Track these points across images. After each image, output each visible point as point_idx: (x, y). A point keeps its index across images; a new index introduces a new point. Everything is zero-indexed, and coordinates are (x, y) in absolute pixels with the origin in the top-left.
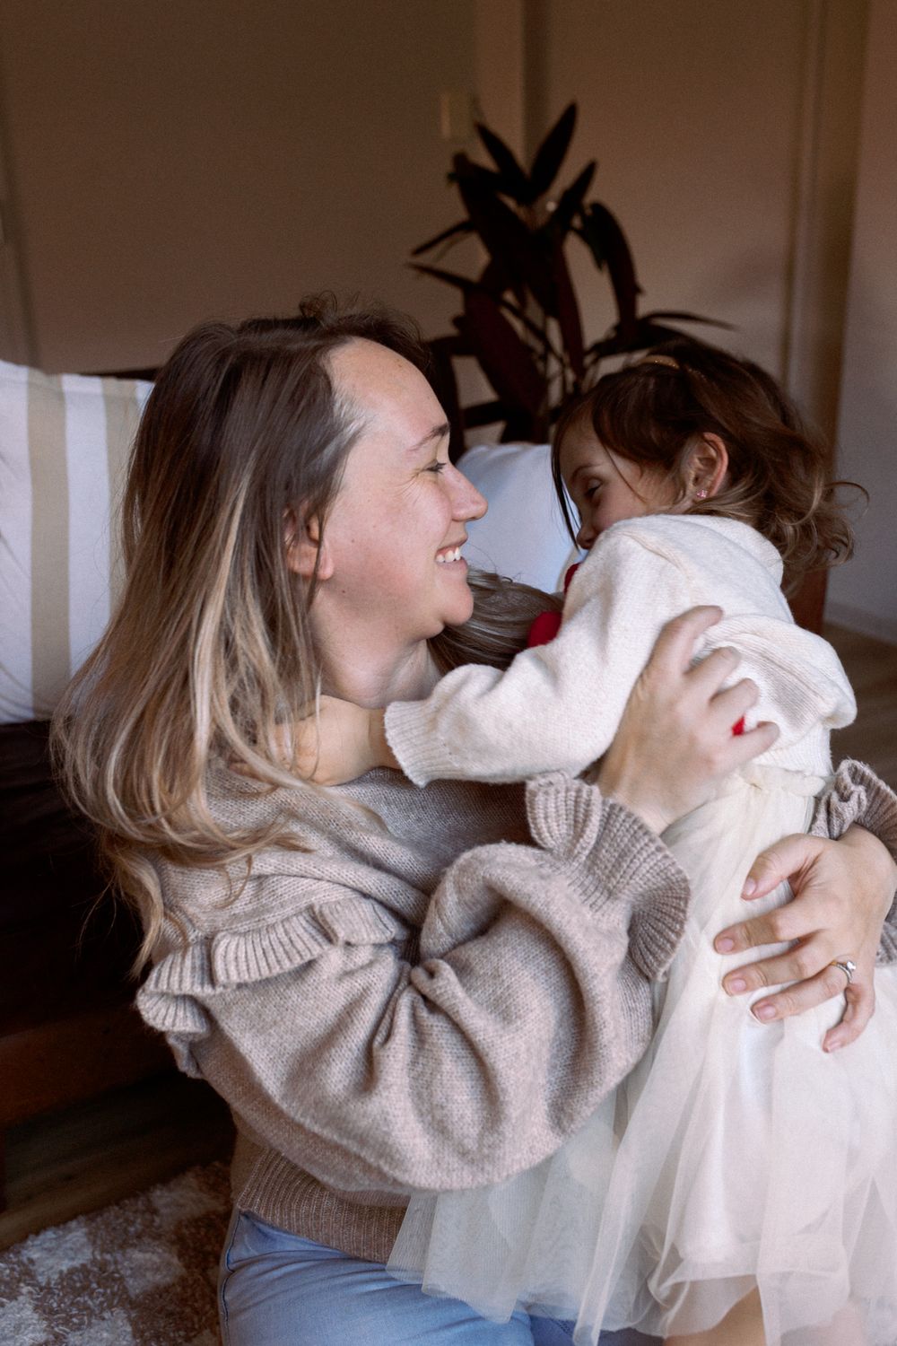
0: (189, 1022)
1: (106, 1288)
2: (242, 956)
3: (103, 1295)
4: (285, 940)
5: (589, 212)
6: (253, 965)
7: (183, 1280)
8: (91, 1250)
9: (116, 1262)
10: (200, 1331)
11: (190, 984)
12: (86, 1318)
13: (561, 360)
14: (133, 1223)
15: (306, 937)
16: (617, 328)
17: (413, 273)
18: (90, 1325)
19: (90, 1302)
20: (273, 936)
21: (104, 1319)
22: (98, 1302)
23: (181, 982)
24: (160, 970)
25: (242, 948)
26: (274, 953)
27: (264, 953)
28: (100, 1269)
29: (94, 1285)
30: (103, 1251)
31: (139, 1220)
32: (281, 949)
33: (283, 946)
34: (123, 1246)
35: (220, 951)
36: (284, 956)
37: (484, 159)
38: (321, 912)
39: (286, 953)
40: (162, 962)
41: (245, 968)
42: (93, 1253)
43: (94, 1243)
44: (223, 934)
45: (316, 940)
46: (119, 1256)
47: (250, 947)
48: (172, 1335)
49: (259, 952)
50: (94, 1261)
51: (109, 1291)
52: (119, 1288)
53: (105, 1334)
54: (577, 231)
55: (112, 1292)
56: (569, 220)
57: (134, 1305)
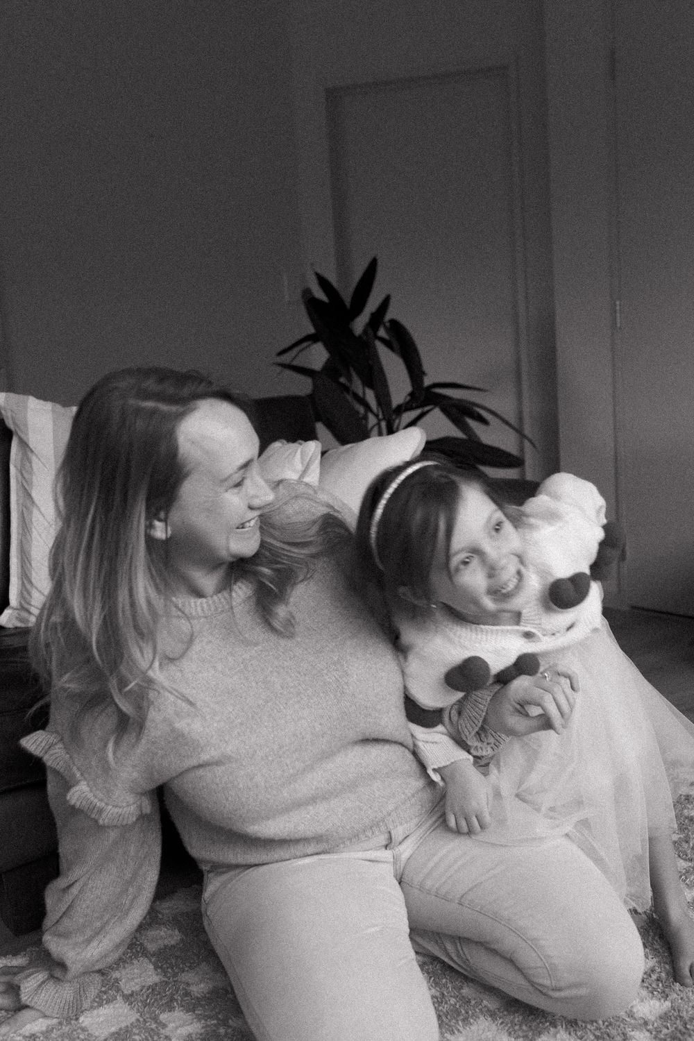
5: (388, 324)
7: (182, 940)
10: (199, 964)
13: (377, 416)
16: (412, 394)
17: (279, 369)
18: (124, 967)
21: (133, 964)
22: (128, 956)
37: (320, 294)
48: (181, 966)
51: (134, 951)
52: (141, 949)
53: (136, 971)
54: (382, 340)
55: (136, 951)
56: (376, 330)
57: (153, 955)
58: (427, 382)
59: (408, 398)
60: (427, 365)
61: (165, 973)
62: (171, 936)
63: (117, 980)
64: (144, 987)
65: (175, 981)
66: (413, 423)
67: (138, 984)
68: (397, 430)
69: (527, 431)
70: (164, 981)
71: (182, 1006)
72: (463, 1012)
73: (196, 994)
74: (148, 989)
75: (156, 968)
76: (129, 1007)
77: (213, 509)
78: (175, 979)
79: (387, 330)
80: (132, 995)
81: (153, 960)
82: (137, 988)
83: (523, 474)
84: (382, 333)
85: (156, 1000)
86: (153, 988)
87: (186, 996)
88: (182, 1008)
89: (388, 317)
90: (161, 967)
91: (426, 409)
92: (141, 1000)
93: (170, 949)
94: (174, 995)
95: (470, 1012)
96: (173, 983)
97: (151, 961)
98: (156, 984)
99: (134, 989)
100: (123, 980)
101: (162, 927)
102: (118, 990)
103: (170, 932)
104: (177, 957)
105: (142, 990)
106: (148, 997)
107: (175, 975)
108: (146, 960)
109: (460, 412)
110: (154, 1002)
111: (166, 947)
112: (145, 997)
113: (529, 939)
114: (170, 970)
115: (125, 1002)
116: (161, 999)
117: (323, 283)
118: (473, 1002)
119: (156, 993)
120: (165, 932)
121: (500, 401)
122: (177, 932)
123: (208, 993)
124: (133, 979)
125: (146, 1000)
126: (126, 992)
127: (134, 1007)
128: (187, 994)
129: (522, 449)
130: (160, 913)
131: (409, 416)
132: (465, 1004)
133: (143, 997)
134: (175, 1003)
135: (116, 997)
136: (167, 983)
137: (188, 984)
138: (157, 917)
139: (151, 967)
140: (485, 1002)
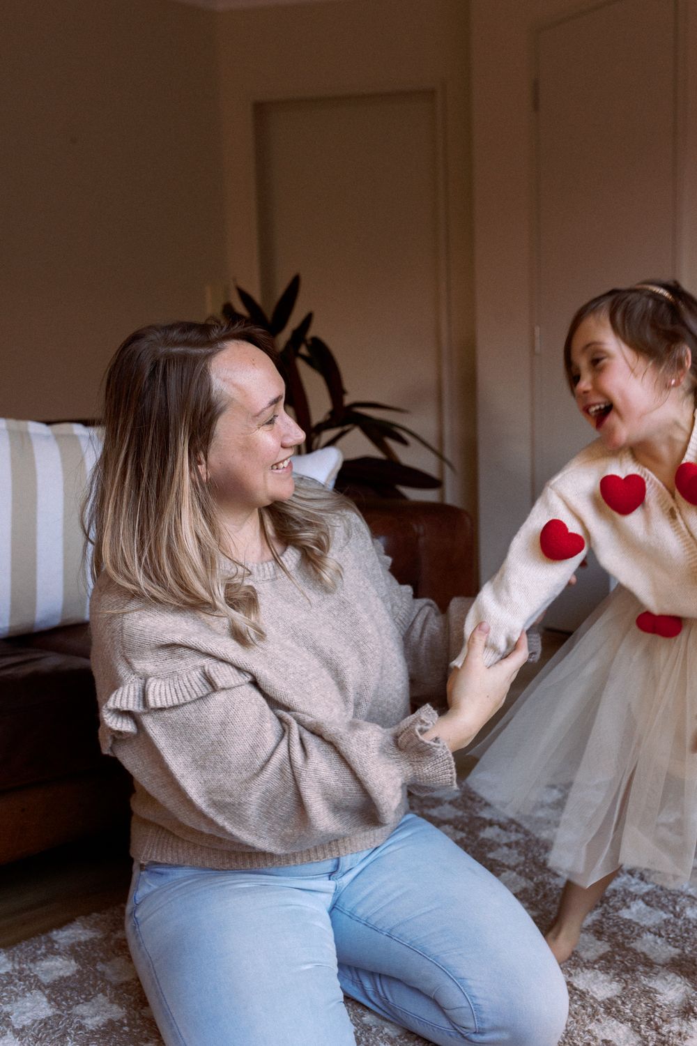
0: (130, 726)
1: (25, 981)
2: (163, 692)
3: (24, 985)
4: (188, 685)
5: (309, 342)
6: (169, 697)
7: (78, 971)
8: (11, 964)
9: (30, 969)
10: (95, 995)
11: (133, 705)
12: (13, 997)
14: (39, 949)
15: (200, 684)
18: (16, 1001)
19: (15, 989)
20: (181, 682)
21: (26, 997)
22: (20, 989)
23: (127, 703)
24: (116, 696)
25: (163, 687)
26: (182, 691)
27: (176, 691)
28: (19, 973)
29: (17, 981)
30: (20, 963)
31: (43, 947)
32: (185, 690)
33: (186, 688)
34: (34, 960)
35: (151, 689)
36: (187, 694)
37: (240, 308)
38: (208, 670)
39: (188, 692)
40: (116, 692)
41: (165, 699)
42: (13, 966)
43: (13, 960)
44: (152, 678)
45: (205, 686)
46: (32, 966)
47: (168, 687)
48: (76, 998)
49: (173, 691)
50: (14, 970)
51: (27, 983)
52: (34, 981)
53: (28, 1004)
54: (303, 357)
55: (30, 983)
56: (298, 347)
57: (47, 987)
58: (348, 400)
59: (328, 417)
60: (347, 384)
61: (59, 1005)
62: (67, 967)
63: (8, 1015)
64: (36, 1021)
65: (69, 1014)
66: (331, 443)
67: (29, 1018)
68: (317, 449)
69: (448, 454)
70: (57, 1015)
71: (75, 1040)
72: (364, 1040)
73: (91, 1028)
74: (40, 1023)
75: (50, 1000)
76: (19, 1043)
77: (249, 448)
78: (69, 1012)
79: (309, 348)
80: (22, 1030)
81: (47, 992)
82: (28, 1022)
83: (442, 496)
84: (303, 350)
85: (48, 1035)
86: (45, 1022)
87: (80, 1029)
88: (75, 1043)
89: (311, 333)
90: (55, 1000)
91: (346, 428)
92: (32, 1035)
93: (65, 981)
94: (67, 1028)
95: (371, 1040)
96: (67, 1016)
97: (44, 994)
98: (49, 1018)
99: (25, 1023)
100: (15, 1014)
101: (58, 957)
102: (9, 1025)
103: (66, 962)
104: (72, 989)
105: (33, 1025)
106: (39, 1031)
107: (70, 1007)
108: (39, 992)
109: (379, 432)
110: (46, 1036)
111: (62, 978)
112: (36, 1031)
113: (456, 978)
114: (64, 1003)
115: (16, 1038)
116: (54, 1033)
117: (246, 298)
118: (374, 1030)
119: (48, 1027)
120: (61, 963)
121: (420, 422)
122: (73, 962)
123: (103, 1026)
124: (24, 1013)
125: (38, 1035)
126: (16, 1027)
127: (24, 1042)
128: (81, 1027)
129: (441, 471)
130: (56, 942)
131: (328, 435)
132: (366, 1032)
133: (34, 1031)
134: (68, 1038)
135: (6, 1032)
136: (60, 1016)
137: (83, 1018)
138: (53, 947)
139: (45, 999)
140: (386, 1030)
